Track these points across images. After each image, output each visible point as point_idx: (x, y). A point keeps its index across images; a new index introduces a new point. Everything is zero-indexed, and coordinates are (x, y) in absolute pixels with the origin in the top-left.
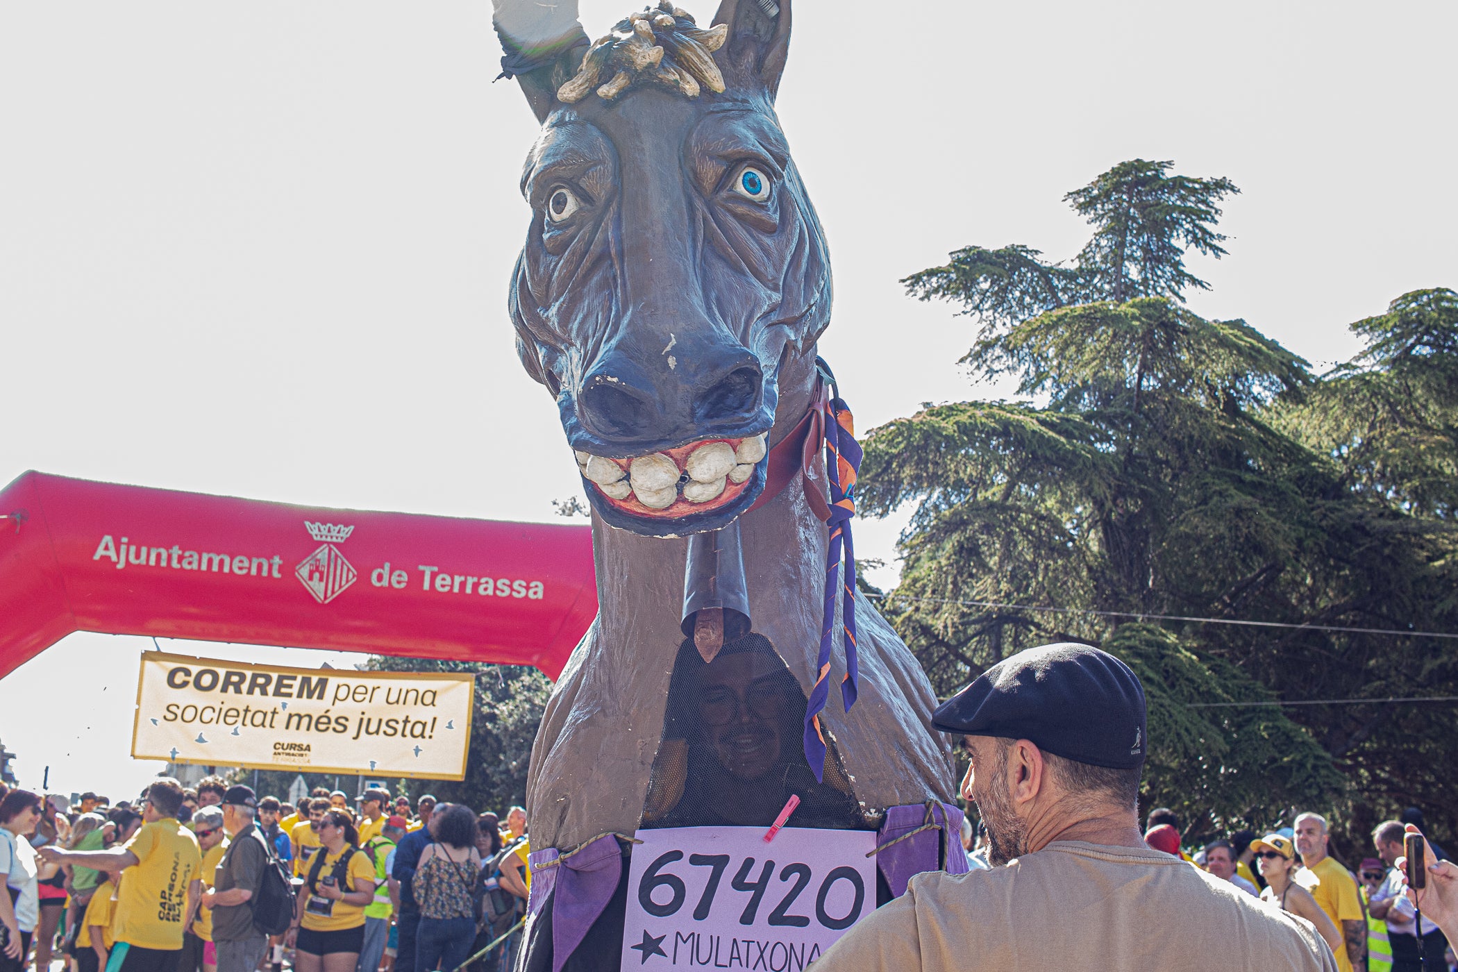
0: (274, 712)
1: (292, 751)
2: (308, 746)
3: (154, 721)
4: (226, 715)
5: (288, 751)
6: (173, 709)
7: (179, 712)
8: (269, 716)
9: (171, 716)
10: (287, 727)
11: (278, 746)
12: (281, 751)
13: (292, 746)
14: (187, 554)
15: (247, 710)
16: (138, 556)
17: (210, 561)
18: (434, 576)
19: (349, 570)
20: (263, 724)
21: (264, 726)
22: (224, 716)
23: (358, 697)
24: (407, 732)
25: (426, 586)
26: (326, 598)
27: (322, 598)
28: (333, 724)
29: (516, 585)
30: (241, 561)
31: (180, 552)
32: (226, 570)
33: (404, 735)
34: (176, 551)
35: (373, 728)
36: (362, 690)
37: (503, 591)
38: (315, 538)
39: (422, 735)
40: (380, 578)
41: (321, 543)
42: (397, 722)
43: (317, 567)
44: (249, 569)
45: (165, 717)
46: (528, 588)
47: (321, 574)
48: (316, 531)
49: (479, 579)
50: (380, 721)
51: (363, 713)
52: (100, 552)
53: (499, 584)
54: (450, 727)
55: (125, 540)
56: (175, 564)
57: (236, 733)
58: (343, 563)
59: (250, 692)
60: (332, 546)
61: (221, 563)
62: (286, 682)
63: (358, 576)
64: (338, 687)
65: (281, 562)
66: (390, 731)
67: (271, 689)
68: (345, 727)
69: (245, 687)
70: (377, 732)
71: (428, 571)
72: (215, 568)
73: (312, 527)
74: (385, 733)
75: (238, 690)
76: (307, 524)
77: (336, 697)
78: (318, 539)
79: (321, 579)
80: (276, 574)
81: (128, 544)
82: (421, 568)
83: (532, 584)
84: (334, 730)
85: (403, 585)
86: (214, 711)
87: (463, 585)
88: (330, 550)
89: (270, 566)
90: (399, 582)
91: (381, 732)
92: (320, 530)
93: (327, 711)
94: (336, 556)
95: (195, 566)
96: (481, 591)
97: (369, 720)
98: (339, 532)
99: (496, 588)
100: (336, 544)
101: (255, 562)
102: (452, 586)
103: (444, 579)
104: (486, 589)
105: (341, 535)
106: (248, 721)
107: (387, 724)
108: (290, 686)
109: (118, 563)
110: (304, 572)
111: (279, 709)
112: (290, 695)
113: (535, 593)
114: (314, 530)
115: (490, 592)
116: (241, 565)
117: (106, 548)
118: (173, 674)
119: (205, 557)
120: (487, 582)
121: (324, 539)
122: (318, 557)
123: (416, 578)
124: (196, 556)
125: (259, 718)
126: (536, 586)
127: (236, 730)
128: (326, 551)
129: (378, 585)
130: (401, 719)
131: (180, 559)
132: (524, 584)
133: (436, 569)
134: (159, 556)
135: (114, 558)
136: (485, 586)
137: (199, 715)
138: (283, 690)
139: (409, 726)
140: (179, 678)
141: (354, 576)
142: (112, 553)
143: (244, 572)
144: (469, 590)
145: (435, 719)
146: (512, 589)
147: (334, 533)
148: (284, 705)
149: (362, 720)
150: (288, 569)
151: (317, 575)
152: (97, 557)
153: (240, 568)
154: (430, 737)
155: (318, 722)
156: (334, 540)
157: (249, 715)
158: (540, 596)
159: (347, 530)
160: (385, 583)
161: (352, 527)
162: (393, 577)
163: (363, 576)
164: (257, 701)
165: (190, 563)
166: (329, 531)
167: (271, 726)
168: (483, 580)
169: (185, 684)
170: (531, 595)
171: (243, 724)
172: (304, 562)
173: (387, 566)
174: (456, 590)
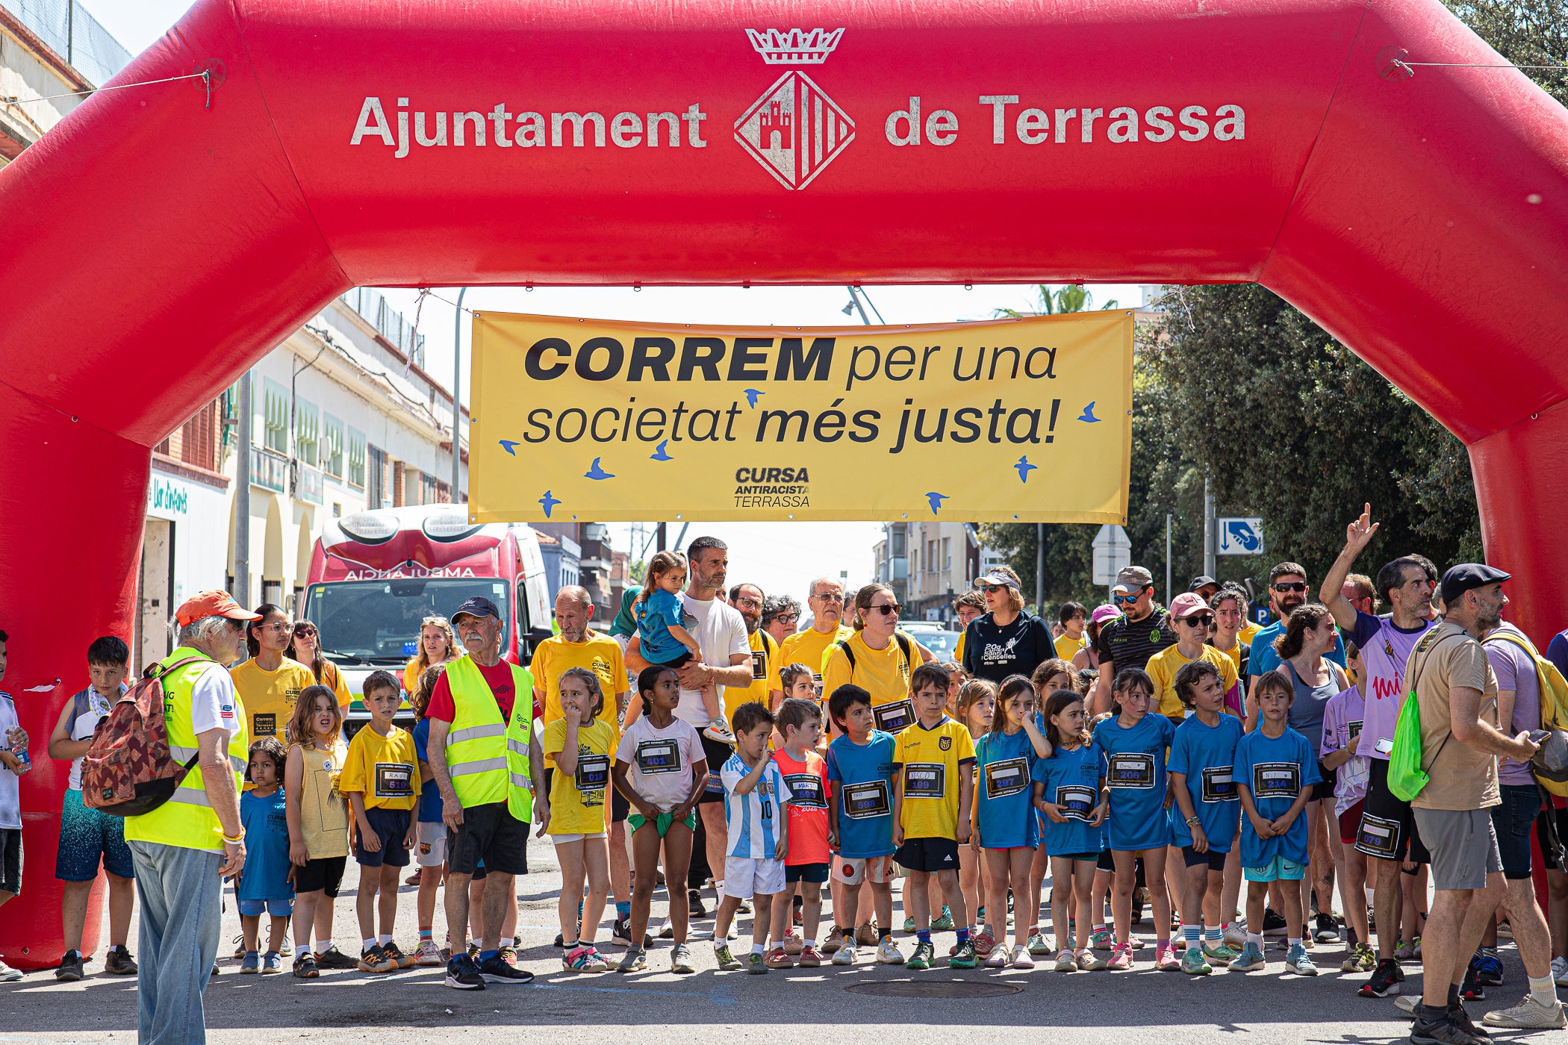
0: (733, 412)
1: (772, 483)
2: (803, 470)
3: (508, 445)
4: (640, 423)
5: (764, 483)
6: (540, 418)
7: (552, 424)
8: (724, 419)
9: (540, 433)
10: (760, 438)
11: (743, 475)
12: (750, 483)
13: (772, 474)
14: (522, 118)
15: (680, 411)
16: (431, 133)
17: (567, 126)
18: (1011, 115)
19: (838, 118)
20: (712, 434)
21: (715, 439)
22: (637, 424)
23: (897, 370)
24: (1001, 431)
25: (999, 137)
26: (800, 180)
27: (793, 180)
28: (850, 426)
29: (1185, 117)
30: (626, 122)
31: (509, 116)
32: (600, 141)
33: (993, 439)
34: (500, 115)
35: (929, 428)
36: (903, 355)
37: (1159, 131)
38: (768, 61)
39: (1032, 437)
40: (903, 128)
41: (781, 69)
42: (978, 414)
43: (776, 119)
44: (644, 135)
45: (526, 435)
46: (1211, 120)
47: (785, 132)
48: (769, 47)
49: (1107, 113)
50: (944, 412)
51: (909, 402)
52: (361, 130)
53: (1150, 117)
54: (1088, 416)
55: (403, 102)
56: (501, 141)
57: (661, 455)
58: (825, 105)
59: (685, 374)
60: (801, 73)
61: (589, 126)
62: (751, 350)
63: (857, 130)
64: (856, 353)
65: (703, 116)
66: (968, 433)
67: (723, 366)
68: (875, 430)
69: (673, 366)
70: (939, 435)
71: (999, 103)
72: (578, 141)
73: (760, 38)
74: (954, 436)
75: (661, 375)
76: (750, 32)
77: (852, 373)
78: (774, 61)
79: (785, 145)
80: (696, 142)
81: (411, 110)
82: (984, 100)
83: (1221, 112)
84: (852, 435)
85: (950, 139)
86: (617, 418)
87: (1074, 126)
88: (799, 81)
89: (684, 126)
90: (941, 134)
91: (947, 434)
92: (776, 44)
93: (838, 402)
94: (812, 92)
95: (540, 140)
96: (1113, 135)
97: (922, 413)
98: (814, 44)
99: (1143, 126)
100: (807, 68)
101: (653, 119)
102: (1051, 131)
103: (1033, 119)
104: (1123, 131)
105: (819, 48)
106: (683, 431)
107: (958, 419)
108: (762, 358)
109: (396, 147)
110: (751, 131)
111: (743, 404)
112: (762, 375)
113: (1229, 129)
114: (766, 46)
115: (1132, 136)
116: (626, 129)
117: (372, 122)
118: (535, 352)
119: (557, 119)
120: (1124, 117)
121: (785, 60)
122: (776, 98)
123: (978, 121)
124: (539, 120)
125: (703, 426)
126: (1230, 114)
127: (661, 448)
128: (791, 83)
129: (901, 143)
130: (985, 405)
131: (511, 128)
132: (1202, 111)
133: (1014, 99)
134: (470, 125)
135: (388, 140)
136: (1120, 124)
137: (589, 426)
138: (748, 367)
139: (1003, 420)
140: (549, 359)
141: (850, 130)
142: (383, 130)
143: (635, 142)
144: (1087, 137)
145: (1056, 404)
146: (1179, 127)
147: (803, 47)
148: (752, 396)
149: (906, 413)
150: (720, 129)
151: (776, 136)
152: (356, 140)
153: (626, 137)
154: (1050, 439)
155: (819, 424)
156: (805, 60)
157: (685, 419)
158: (1239, 133)
159: (830, 37)
160: (914, 138)
161: (841, 31)
162: (928, 125)
163: (870, 131)
164: (698, 391)
165: (530, 136)
166: (795, 44)
167: (728, 438)
168: (1115, 113)
169: (560, 369)
170: (1220, 134)
171: (675, 438)
172: (749, 111)
173: (915, 103)
174: (1060, 138)
